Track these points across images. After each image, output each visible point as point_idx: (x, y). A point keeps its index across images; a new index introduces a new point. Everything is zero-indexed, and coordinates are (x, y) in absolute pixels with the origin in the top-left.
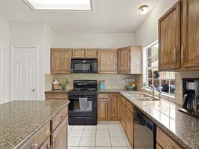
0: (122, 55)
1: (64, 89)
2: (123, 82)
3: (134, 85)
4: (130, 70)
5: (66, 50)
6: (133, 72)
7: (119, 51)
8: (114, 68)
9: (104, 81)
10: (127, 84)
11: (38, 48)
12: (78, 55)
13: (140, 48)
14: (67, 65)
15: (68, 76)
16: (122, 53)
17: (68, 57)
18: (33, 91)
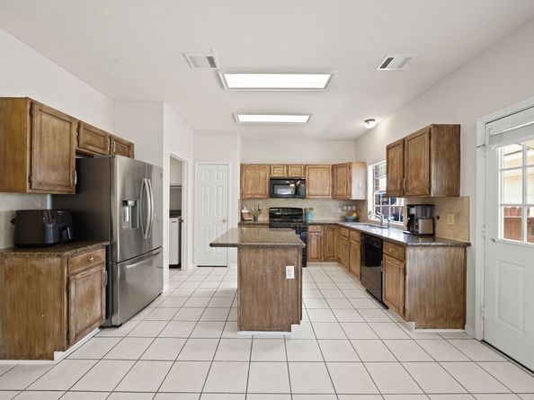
0: (340, 173)
1: (255, 219)
2: (340, 211)
3: (355, 215)
4: (350, 195)
5: (261, 167)
6: (354, 197)
7: (334, 168)
8: (328, 191)
9: (312, 209)
10: (344, 213)
11: (230, 165)
12: (278, 174)
13: (364, 165)
14: (263, 188)
15: (260, 202)
16: (340, 171)
17: (264, 175)
18: (224, 221)
